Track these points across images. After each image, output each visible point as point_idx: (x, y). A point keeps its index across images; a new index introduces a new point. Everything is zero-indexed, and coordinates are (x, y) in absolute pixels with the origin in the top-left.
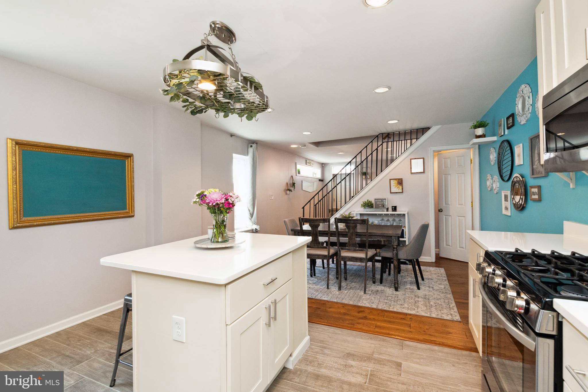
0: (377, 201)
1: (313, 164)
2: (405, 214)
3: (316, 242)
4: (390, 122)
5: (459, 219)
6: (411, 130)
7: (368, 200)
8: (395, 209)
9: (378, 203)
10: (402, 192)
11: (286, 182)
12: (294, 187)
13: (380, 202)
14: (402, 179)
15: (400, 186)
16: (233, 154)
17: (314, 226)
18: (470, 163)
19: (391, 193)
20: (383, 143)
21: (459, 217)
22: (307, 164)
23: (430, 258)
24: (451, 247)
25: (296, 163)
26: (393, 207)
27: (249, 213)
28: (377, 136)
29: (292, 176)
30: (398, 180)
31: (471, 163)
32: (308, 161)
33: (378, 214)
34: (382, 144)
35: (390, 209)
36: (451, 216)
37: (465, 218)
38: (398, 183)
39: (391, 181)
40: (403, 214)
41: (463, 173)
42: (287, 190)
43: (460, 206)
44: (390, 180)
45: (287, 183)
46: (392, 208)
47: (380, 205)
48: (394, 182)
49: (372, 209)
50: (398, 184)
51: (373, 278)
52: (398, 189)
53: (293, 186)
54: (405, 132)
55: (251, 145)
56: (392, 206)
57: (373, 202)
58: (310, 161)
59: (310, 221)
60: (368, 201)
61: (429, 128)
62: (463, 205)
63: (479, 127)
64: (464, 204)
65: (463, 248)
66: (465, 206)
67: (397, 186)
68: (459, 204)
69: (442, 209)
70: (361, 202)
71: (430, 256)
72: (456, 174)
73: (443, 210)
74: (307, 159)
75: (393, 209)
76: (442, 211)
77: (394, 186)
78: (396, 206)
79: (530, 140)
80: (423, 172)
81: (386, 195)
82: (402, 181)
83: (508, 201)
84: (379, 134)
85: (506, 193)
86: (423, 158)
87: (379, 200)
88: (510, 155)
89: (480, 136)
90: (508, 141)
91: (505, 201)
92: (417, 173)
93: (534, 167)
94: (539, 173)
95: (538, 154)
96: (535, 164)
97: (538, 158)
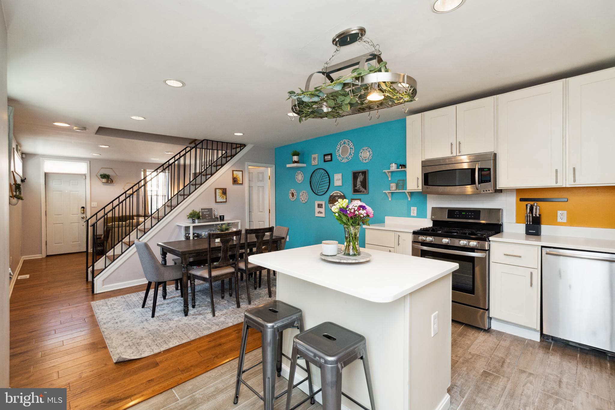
0: (203, 211)
2: (239, 222)
3: (226, 259)
4: (236, 134)
9: (205, 213)
10: (226, 202)
14: (226, 188)
15: (224, 195)
17: (226, 241)
19: (216, 202)
21: (260, 222)
30: (222, 189)
31: (269, 179)
32: (19, 147)
36: (253, 222)
37: (264, 223)
38: (222, 192)
41: (262, 186)
42: (12, 197)
43: (260, 213)
44: (216, 189)
47: (207, 216)
48: (219, 192)
50: (222, 194)
51: (255, 285)
53: (18, 190)
56: (220, 216)
59: (222, 235)
60: (194, 211)
61: (245, 145)
62: (263, 212)
63: (295, 155)
67: (222, 195)
70: (189, 211)
74: (17, 144)
77: (219, 195)
78: (223, 216)
79: (353, 173)
80: (242, 184)
81: (211, 205)
82: (226, 191)
83: (322, 208)
84: (204, 140)
85: (320, 203)
86: (242, 171)
87: (206, 211)
88: (328, 179)
89: (295, 162)
90: (324, 170)
91: (318, 208)
92: (238, 184)
93: (356, 188)
94: (361, 192)
95: (360, 181)
96: (357, 187)
97: (360, 184)
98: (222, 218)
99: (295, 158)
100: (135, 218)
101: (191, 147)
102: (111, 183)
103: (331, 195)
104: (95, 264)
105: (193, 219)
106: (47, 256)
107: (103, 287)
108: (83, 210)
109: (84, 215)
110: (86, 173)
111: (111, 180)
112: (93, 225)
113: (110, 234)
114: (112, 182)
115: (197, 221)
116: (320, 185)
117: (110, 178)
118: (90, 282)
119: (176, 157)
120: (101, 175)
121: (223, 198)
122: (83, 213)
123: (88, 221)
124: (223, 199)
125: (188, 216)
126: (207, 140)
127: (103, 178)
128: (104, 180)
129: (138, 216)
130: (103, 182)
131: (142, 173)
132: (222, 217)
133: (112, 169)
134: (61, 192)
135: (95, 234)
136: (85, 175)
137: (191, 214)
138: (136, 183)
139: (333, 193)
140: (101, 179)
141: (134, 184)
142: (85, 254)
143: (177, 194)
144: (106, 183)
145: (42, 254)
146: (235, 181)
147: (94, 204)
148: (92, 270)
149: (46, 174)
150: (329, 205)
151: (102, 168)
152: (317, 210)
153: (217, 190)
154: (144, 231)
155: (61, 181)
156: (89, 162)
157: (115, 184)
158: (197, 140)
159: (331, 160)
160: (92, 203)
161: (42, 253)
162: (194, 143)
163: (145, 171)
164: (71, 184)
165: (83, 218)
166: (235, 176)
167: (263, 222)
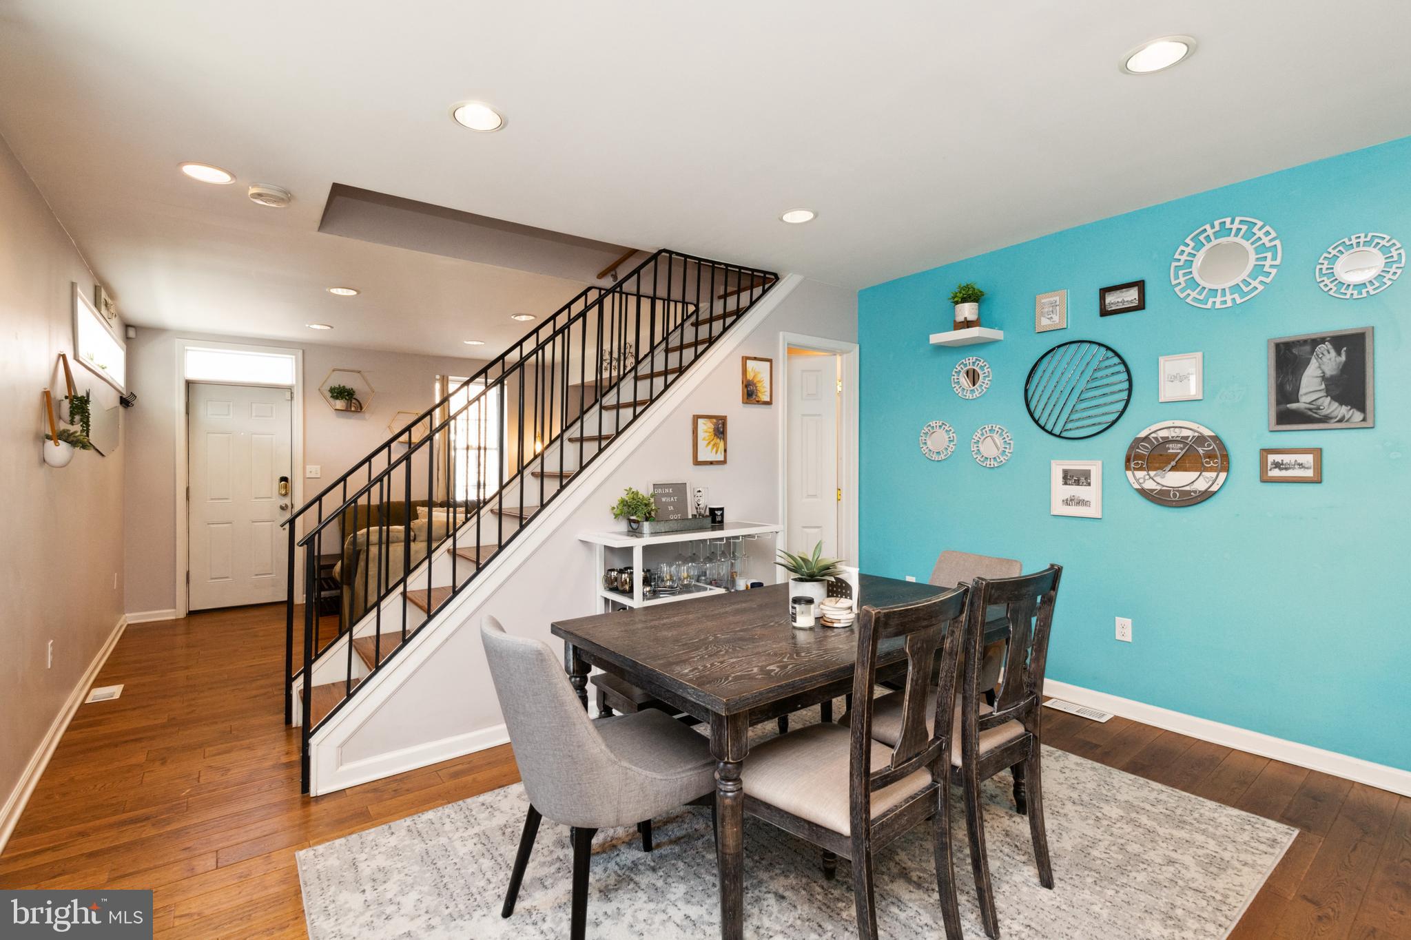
0: (660, 491)
7: (632, 490)
8: (719, 518)
9: (664, 500)
10: (725, 462)
11: (41, 389)
13: (668, 495)
14: (726, 416)
15: (718, 440)
19: (697, 463)
21: (807, 530)
22: (102, 308)
29: (63, 356)
30: (715, 420)
32: (103, 294)
37: (821, 532)
38: (715, 429)
42: (49, 437)
43: (811, 500)
44: (696, 418)
45: (47, 395)
47: (671, 508)
48: (705, 428)
50: (715, 435)
57: (650, 497)
62: (817, 498)
63: (964, 300)
67: (713, 440)
68: (808, 496)
70: (617, 494)
74: (99, 284)
75: (715, 520)
77: (704, 439)
78: (722, 509)
79: (1278, 346)
80: (769, 403)
81: (684, 472)
82: (724, 424)
83: (1089, 484)
84: (660, 252)
85: (1076, 465)
86: (770, 361)
87: (667, 491)
88: (1124, 376)
89: (968, 324)
90: (1100, 345)
91: (1066, 483)
92: (758, 402)
93: (1293, 406)
94: (1325, 419)
95: (1324, 378)
96: (1298, 401)
97: (1323, 386)
98: (715, 518)
99: (967, 311)
100: (423, 511)
101: (600, 289)
102: (356, 411)
103: (1143, 434)
104: (314, 667)
105: (630, 521)
106: (191, 614)
107: (343, 769)
108: (286, 487)
109: (287, 501)
110: (294, 383)
111: (357, 403)
112: (309, 542)
113: (362, 564)
114: (361, 408)
115: (646, 526)
116: (1080, 400)
117: (355, 399)
118: (296, 728)
119: (541, 331)
120: (332, 390)
121: (715, 450)
122: (286, 495)
123: (292, 522)
124: (717, 452)
125: (613, 508)
126: (670, 252)
127: (336, 398)
128: (340, 404)
129: (430, 504)
130: (336, 410)
131: (438, 386)
132: (719, 513)
133: (359, 372)
134: (227, 435)
135: (316, 554)
136: (290, 389)
137: (624, 503)
138: (422, 412)
139: (1154, 428)
140: (331, 400)
141: (416, 417)
142: (284, 609)
143: (560, 436)
144: (344, 413)
145: (175, 608)
146: (750, 393)
147: (313, 470)
148: (302, 687)
149: (189, 384)
150: (1129, 473)
151: (334, 370)
152: (1060, 491)
153: (700, 421)
154: (478, 563)
155: (229, 406)
156: (300, 353)
157: (367, 416)
158: (637, 251)
159: (1141, 306)
160: (308, 467)
161: (177, 607)
162: (612, 275)
163: (444, 382)
164: (254, 414)
165: (283, 508)
166: (750, 376)
167: (816, 530)
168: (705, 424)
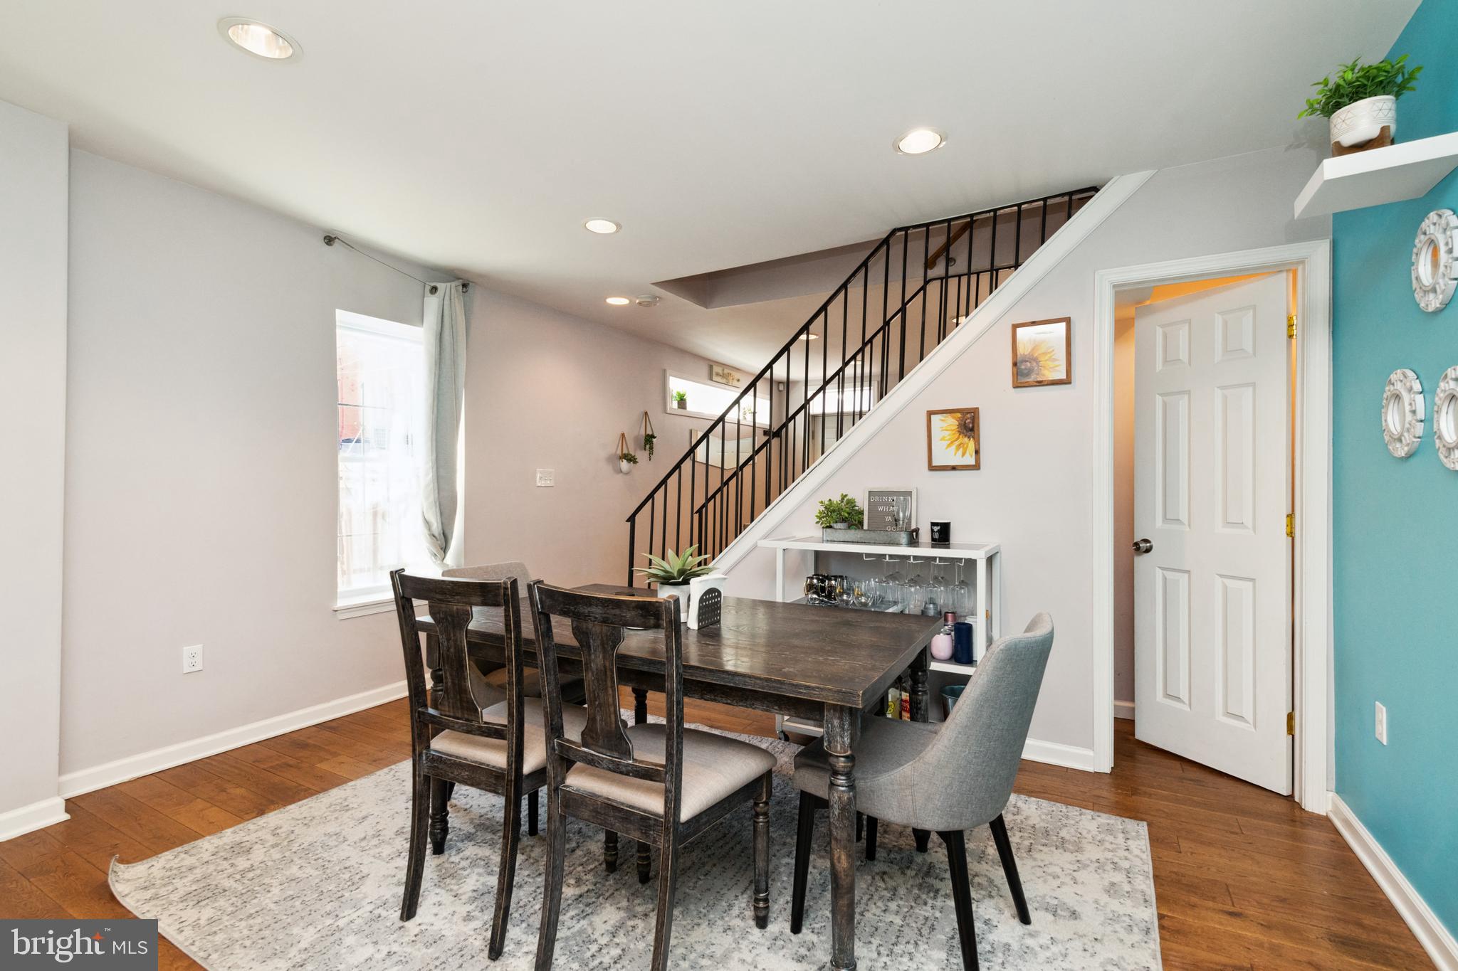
0: (877, 498)
1: (738, 380)
2: (975, 561)
5: (1225, 587)
6: (1019, 205)
7: (844, 497)
8: (942, 534)
9: (880, 509)
10: (977, 467)
11: (620, 433)
12: (651, 448)
13: (888, 504)
14: (978, 408)
15: (966, 439)
16: (338, 311)
17: (449, 618)
18: (1285, 337)
19: (932, 468)
20: (927, 282)
21: (1227, 581)
22: (715, 378)
23: (1091, 753)
24: (1186, 708)
25: (665, 371)
26: (936, 529)
27: (426, 532)
28: (886, 241)
29: (646, 413)
30: (959, 415)
31: (1291, 336)
32: (716, 369)
33: (868, 555)
34: (923, 288)
35: (925, 536)
36: (1187, 571)
37: (1254, 586)
38: (960, 426)
39: (933, 417)
40: (966, 560)
41: (1247, 385)
42: (620, 458)
43: (1230, 531)
44: (929, 415)
45: (623, 435)
46: (932, 531)
47: (888, 520)
48: (944, 425)
49: (853, 534)
50: (960, 433)
52: (960, 452)
53: (648, 446)
54: (995, 215)
55: (433, 284)
56: (933, 524)
57: (862, 503)
58: (726, 371)
60: (843, 499)
61: (1092, 190)
62: (1246, 527)
63: (1357, 94)
64: (1249, 523)
65: (1240, 718)
66: (1254, 529)
67: (957, 439)
68: (1228, 523)
69: (1146, 541)
71: (1090, 744)
72: (1216, 389)
73: (1153, 543)
74: (711, 363)
75: (936, 536)
76: (1148, 550)
77: (943, 439)
78: (950, 525)
80: (1064, 383)
81: (911, 478)
82: (975, 418)
84: (894, 232)
86: (1066, 322)
87: (887, 498)
92: (1040, 383)
115: (837, 534)
121: (961, 451)
124: (964, 454)
126: (906, 229)
146: (1025, 374)
153: (937, 418)
166: (1025, 350)
168: (942, 420)
